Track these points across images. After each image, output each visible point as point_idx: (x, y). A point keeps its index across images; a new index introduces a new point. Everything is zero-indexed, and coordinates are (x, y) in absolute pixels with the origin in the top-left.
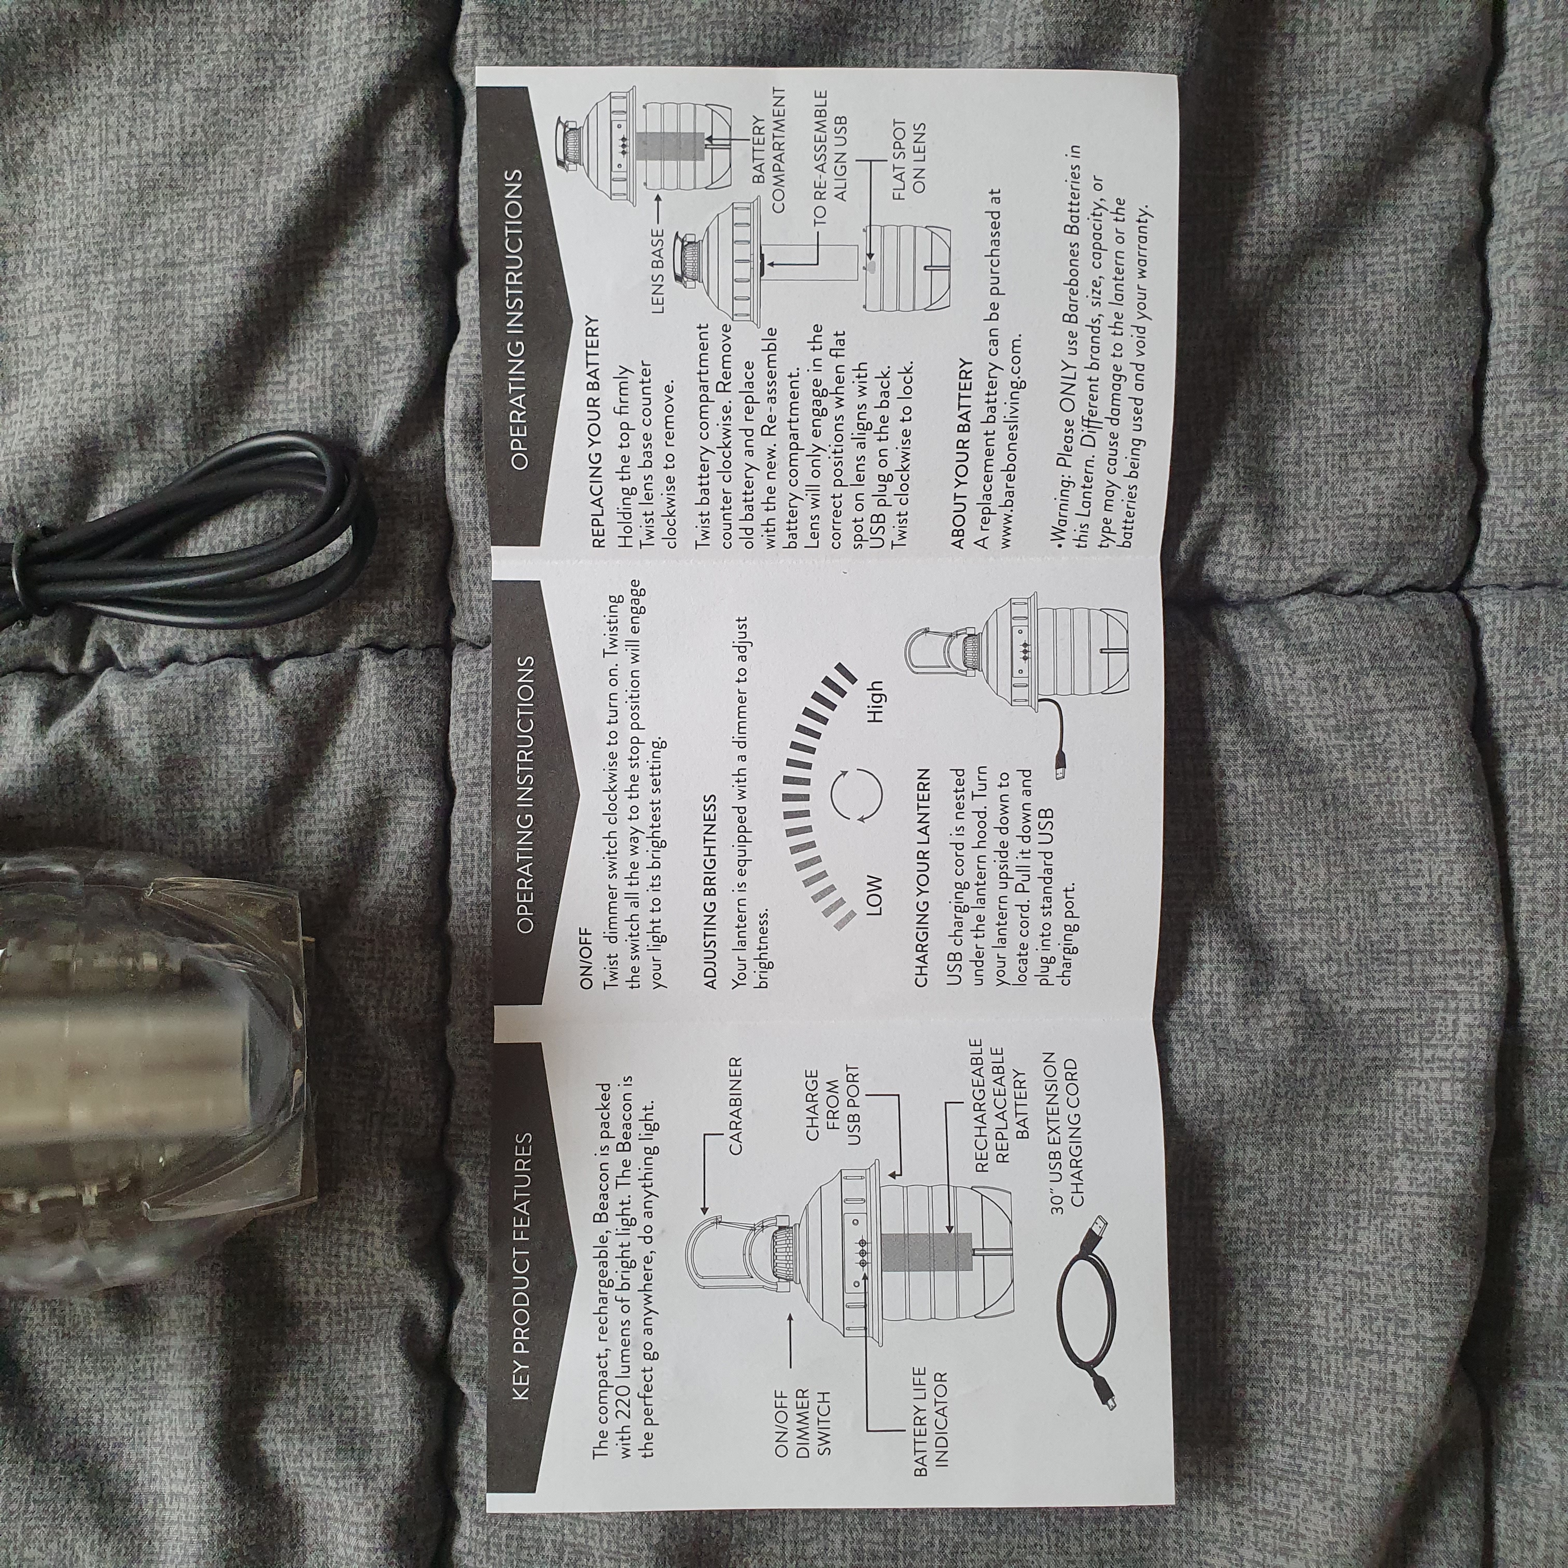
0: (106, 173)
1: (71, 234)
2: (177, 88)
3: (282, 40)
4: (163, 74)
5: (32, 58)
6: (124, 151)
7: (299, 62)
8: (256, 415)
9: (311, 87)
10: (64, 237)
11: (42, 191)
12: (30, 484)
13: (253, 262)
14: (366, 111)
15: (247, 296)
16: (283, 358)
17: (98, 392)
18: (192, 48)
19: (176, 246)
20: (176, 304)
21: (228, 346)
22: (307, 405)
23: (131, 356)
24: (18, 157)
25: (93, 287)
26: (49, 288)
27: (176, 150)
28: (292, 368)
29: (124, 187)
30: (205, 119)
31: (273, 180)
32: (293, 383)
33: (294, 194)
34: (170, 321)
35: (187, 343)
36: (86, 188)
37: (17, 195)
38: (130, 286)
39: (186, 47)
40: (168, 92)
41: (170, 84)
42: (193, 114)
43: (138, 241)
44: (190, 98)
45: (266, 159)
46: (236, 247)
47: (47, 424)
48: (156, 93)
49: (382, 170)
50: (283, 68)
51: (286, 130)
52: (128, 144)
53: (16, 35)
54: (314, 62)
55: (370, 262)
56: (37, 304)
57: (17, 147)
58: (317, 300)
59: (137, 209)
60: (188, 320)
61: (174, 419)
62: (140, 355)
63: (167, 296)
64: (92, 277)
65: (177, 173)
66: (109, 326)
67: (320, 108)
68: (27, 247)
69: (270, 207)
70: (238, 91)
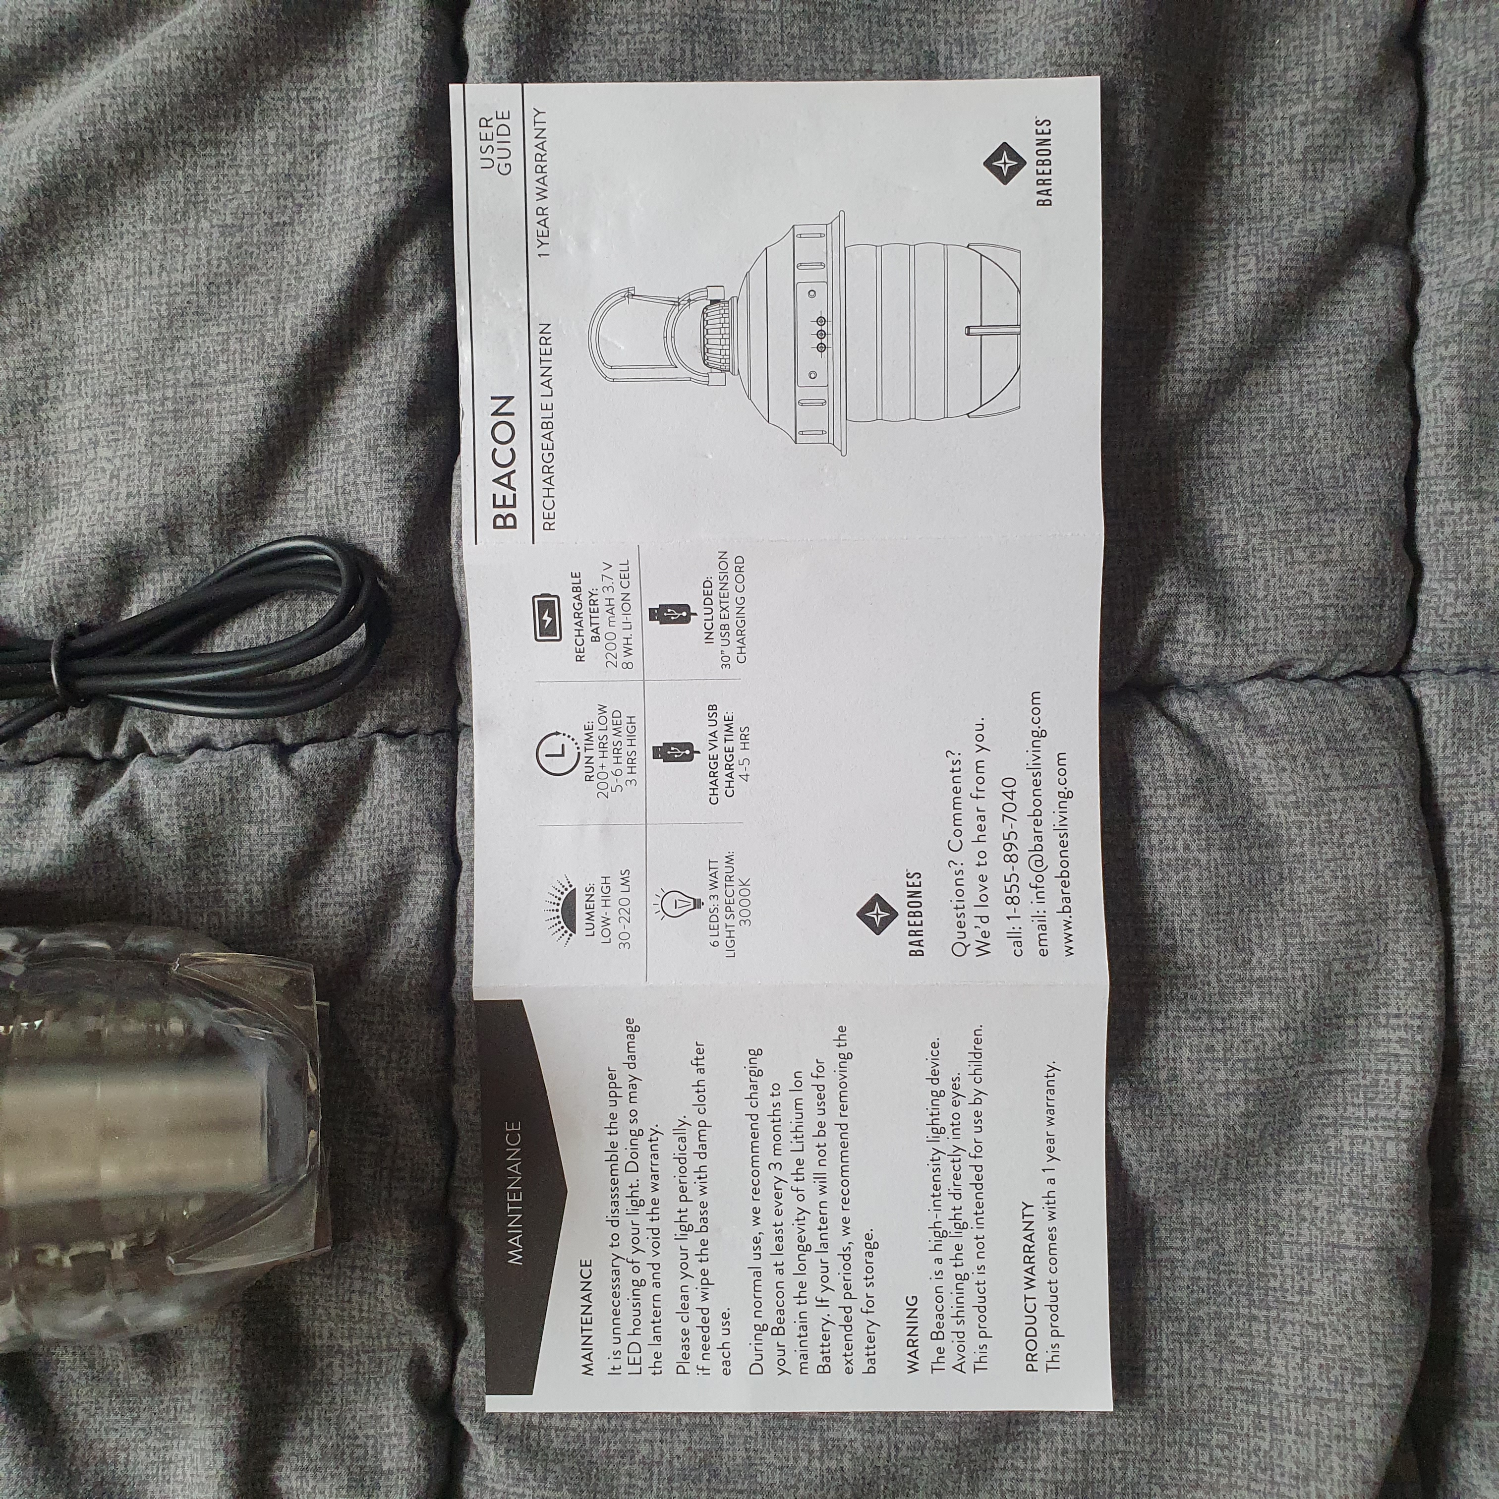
0: (139, 302)
1: (108, 358)
2: (205, 224)
3: (301, 181)
4: (192, 212)
5: (72, 200)
6: (155, 282)
7: (316, 200)
8: (278, 521)
9: (326, 222)
10: (101, 361)
11: (81, 319)
12: (69, 586)
13: (273, 382)
14: (376, 243)
15: (268, 413)
16: (303, 469)
17: (132, 502)
18: (218, 188)
19: (203, 368)
20: (204, 421)
21: (252, 460)
22: (324, 511)
23: (162, 469)
24: (60, 289)
25: (129, 406)
26: (87, 407)
27: (203, 280)
28: (311, 478)
29: (155, 314)
30: (230, 252)
31: (291, 306)
32: (311, 493)
33: (310, 321)
34: (198, 437)
35: (214, 456)
36: (121, 315)
37: (59, 323)
38: (162, 404)
39: (214, 188)
40: (196, 228)
41: (198, 221)
42: (219, 248)
43: (168, 364)
44: (216, 235)
45: (284, 287)
46: (257, 368)
47: (85, 531)
48: (185, 230)
49: (393, 297)
50: (301, 206)
51: (303, 261)
52: (160, 276)
53: (59, 180)
54: (329, 199)
55: (380, 381)
56: (76, 421)
57: (59, 280)
58: (332, 416)
59: (167, 335)
60: (215, 436)
61: (202, 525)
62: (171, 467)
63: (197, 414)
64: (128, 397)
65: (204, 301)
66: (143, 441)
67: (335, 241)
68: (67, 369)
69: (288, 331)
70: (261, 227)
